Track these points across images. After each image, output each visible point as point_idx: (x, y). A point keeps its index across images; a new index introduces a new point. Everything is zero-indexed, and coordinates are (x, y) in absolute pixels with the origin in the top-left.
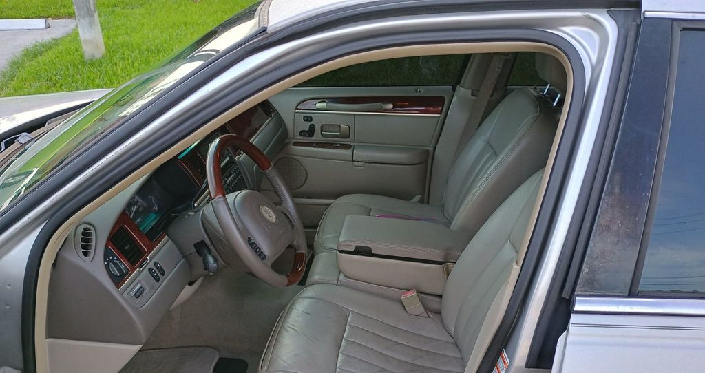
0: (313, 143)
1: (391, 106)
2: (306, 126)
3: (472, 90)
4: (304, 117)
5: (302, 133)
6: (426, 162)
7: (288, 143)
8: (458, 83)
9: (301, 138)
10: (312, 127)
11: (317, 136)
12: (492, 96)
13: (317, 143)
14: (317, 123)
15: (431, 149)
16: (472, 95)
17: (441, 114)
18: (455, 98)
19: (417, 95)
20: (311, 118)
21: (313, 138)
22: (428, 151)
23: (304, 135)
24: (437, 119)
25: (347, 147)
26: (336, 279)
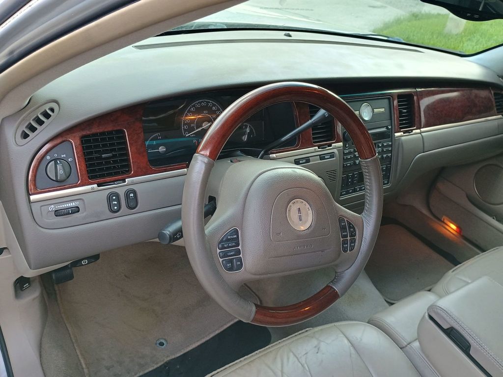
26: (409, 340)
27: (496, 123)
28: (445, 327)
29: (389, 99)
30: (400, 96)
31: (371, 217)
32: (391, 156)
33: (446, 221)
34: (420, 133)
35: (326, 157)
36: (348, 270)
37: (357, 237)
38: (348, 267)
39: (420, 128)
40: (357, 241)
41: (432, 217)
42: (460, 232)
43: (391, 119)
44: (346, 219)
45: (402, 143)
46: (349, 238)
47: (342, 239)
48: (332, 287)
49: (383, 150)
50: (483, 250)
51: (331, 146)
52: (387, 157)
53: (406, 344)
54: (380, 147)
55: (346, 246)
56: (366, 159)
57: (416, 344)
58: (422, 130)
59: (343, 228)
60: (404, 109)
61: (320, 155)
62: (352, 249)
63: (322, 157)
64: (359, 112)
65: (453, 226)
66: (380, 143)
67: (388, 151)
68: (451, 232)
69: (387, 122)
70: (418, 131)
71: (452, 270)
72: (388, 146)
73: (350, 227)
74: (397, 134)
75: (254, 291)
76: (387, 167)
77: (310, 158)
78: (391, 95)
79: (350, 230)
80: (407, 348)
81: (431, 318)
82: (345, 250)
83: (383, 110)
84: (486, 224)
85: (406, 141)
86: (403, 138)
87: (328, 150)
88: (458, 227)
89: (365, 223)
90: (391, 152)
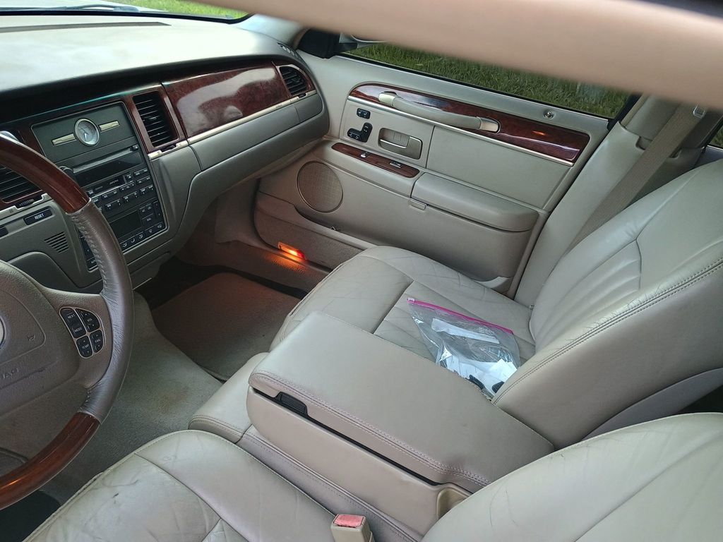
0: (363, 152)
1: (493, 127)
2: (359, 124)
3: (640, 137)
4: (359, 110)
5: (352, 133)
6: (530, 230)
7: (327, 142)
8: (620, 117)
9: (348, 139)
10: (368, 129)
11: (372, 144)
12: (673, 155)
13: (368, 154)
14: (377, 123)
15: (542, 212)
16: (638, 145)
17: (574, 162)
18: (605, 143)
19: (545, 120)
20: (369, 113)
21: (364, 144)
22: (537, 215)
23: (354, 137)
24: (567, 168)
25: (411, 172)
26: (243, 428)
27: (293, 108)
28: (273, 395)
29: (120, 105)
30: (138, 98)
31: (116, 292)
32: (154, 187)
33: (283, 248)
34: (189, 145)
35: (36, 218)
36: (104, 379)
37: (102, 328)
38: (100, 375)
39: (186, 138)
40: (104, 334)
41: (264, 248)
42: (303, 256)
43: (135, 135)
44: (74, 309)
45: (164, 166)
46: (88, 334)
47: (75, 340)
48: (82, 414)
49: (137, 183)
50: (330, 270)
51: (41, 198)
52: (148, 191)
53: (240, 434)
54: (131, 179)
55: (87, 346)
56: (75, 211)
57: (253, 430)
58: (191, 140)
59: (74, 323)
60: (153, 115)
61: (24, 217)
62: (99, 346)
63: (29, 219)
64: (75, 135)
65: (294, 253)
66: (128, 173)
67: (145, 183)
68: (293, 261)
69: (130, 141)
70: (185, 143)
71: (290, 314)
72: (143, 174)
73: (85, 319)
74: (152, 155)
75: (13, 450)
76: (153, 206)
77: (7, 227)
78: (122, 99)
79: (86, 323)
80: (243, 439)
81: (257, 391)
82: (87, 353)
83: (116, 123)
84: (326, 238)
85: (169, 161)
86: (164, 158)
87: (37, 206)
88: (299, 252)
89: (109, 305)
90: (151, 182)
